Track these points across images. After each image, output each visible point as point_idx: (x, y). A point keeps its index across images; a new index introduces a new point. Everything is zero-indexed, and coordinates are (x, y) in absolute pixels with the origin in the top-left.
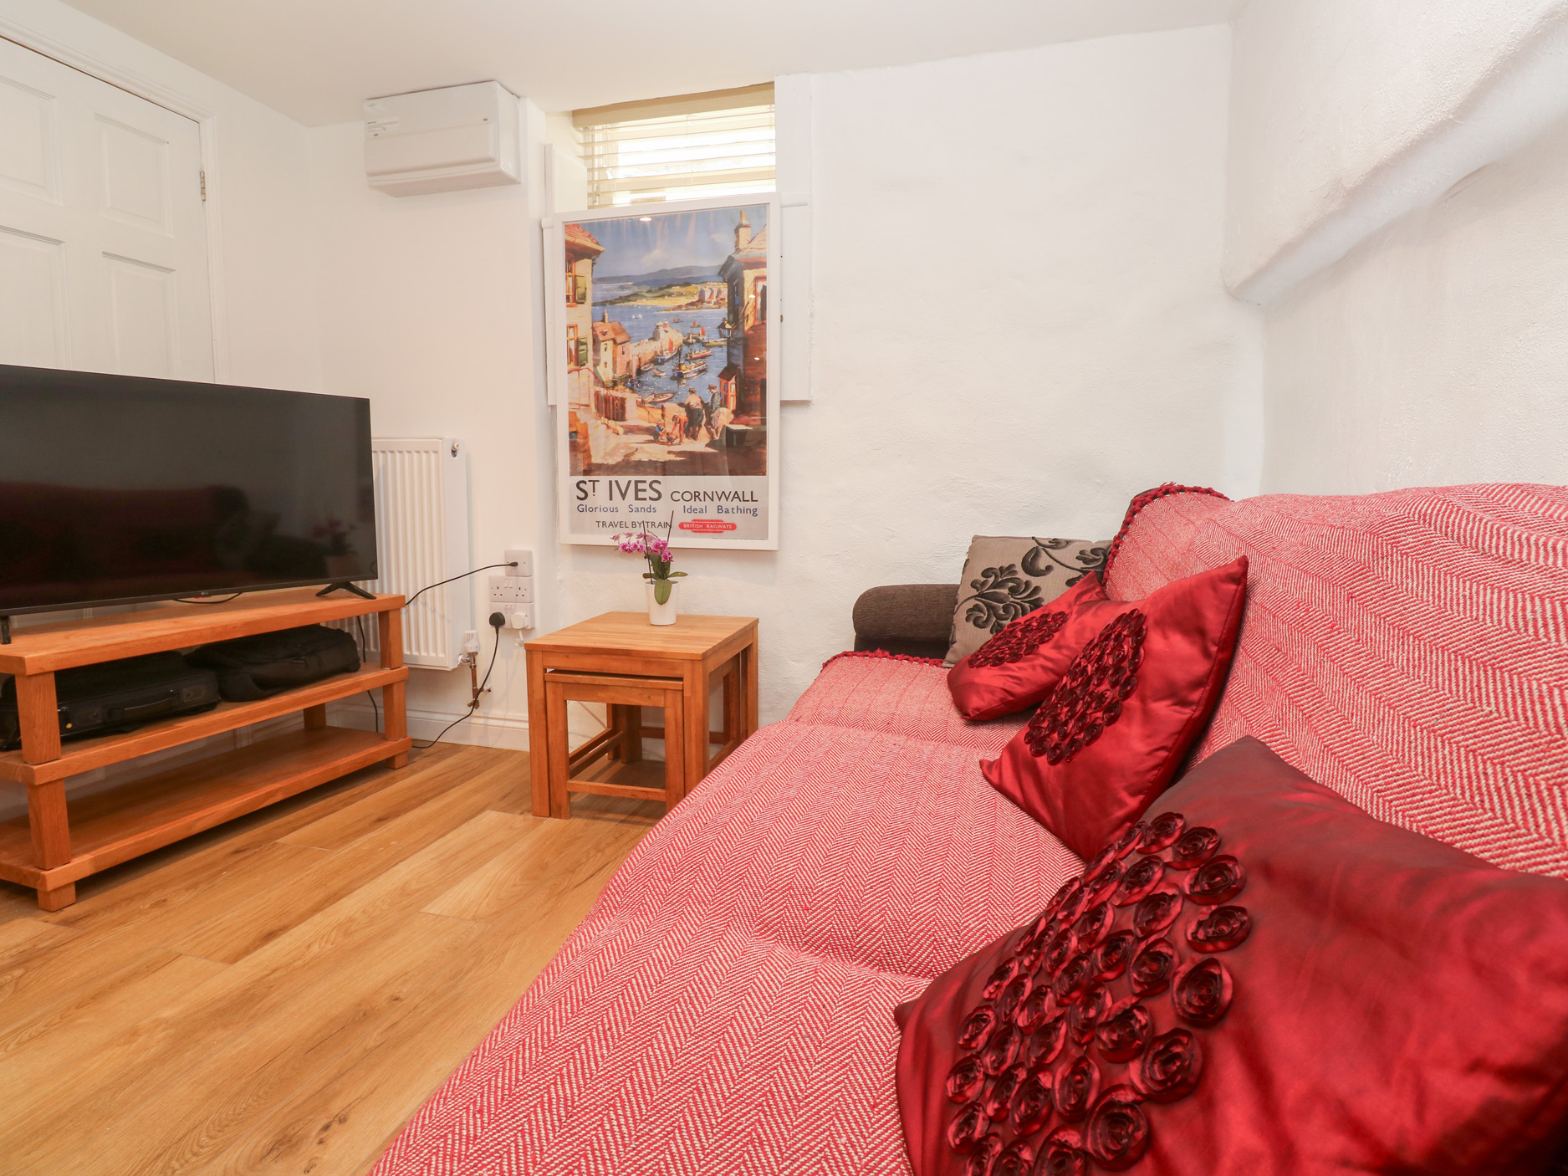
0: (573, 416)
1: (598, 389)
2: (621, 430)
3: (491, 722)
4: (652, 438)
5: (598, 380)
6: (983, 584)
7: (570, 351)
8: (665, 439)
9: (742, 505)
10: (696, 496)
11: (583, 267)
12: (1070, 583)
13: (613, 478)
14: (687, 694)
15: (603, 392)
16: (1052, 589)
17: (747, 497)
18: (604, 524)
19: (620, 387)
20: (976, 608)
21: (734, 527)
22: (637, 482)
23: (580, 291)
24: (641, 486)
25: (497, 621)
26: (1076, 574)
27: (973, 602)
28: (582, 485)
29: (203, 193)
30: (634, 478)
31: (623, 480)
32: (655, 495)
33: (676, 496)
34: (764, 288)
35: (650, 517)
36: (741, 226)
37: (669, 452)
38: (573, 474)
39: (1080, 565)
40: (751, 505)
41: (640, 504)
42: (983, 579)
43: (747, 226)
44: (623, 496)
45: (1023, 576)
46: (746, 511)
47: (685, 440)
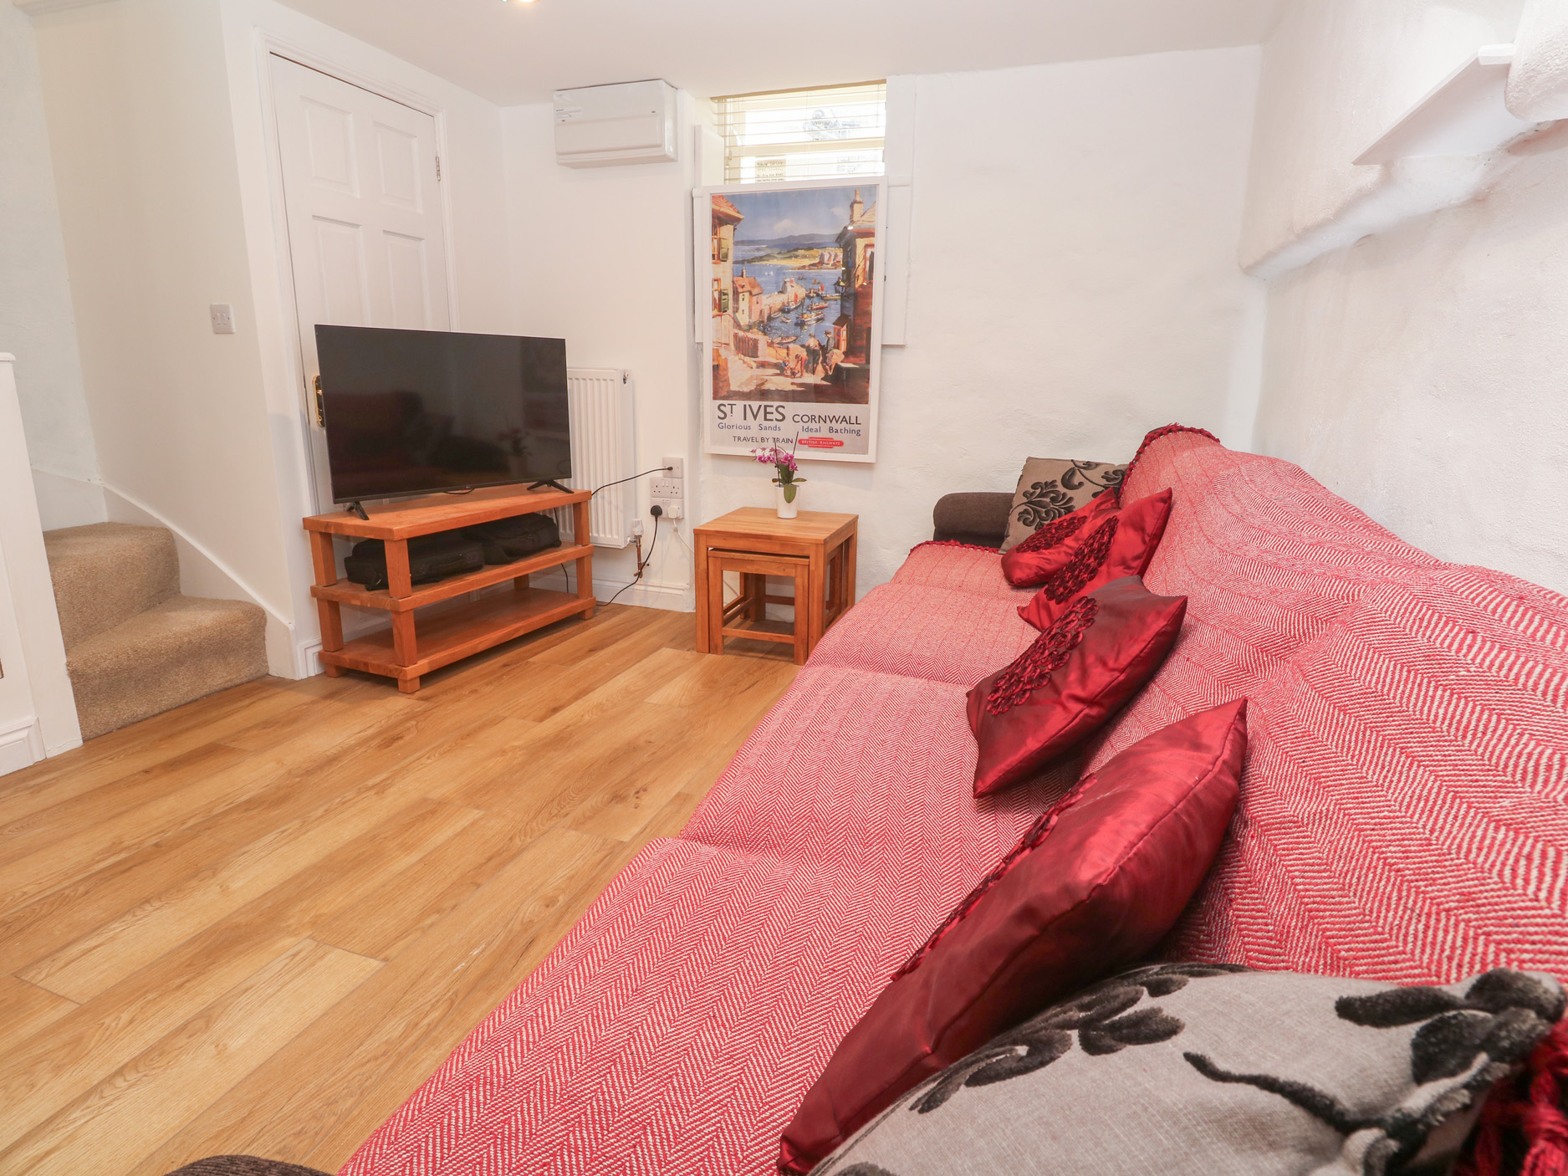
0: (716, 354)
1: (736, 331)
2: (754, 365)
3: (649, 589)
4: (778, 372)
5: (737, 325)
6: (1032, 494)
7: (714, 299)
8: (789, 373)
9: (848, 427)
10: (812, 418)
11: (726, 231)
12: (1095, 495)
13: (747, 403)
14: (812, 568)
15: (741, 334)
16: (1081, 499)
17: (853, 420)
18: (739, 439)
19: (755, 330)
20: (1026, 511)
21: (841, 444)
22: (766, 407)
23: (723, 251)
24: (769, 410)
25: (656, 512)
26: (1100, 489)
27: (1024, 507)
28: (722, 408)
29: (438, 175)
30: (763, 403)
31: (755, 404)
32: (780, 417)
33: (797, 418)
34: (872, 254)
35: (776, 434)
36: (855, 202)
37: (793, 384)
38: (715, 398)
40: (856, 427)
41: (768, 424)
42: (1032, 491)
43: (860, 203)
44: (755, 417)
45: (1061, 489)
46: (852, 431)
47: (805, 374)
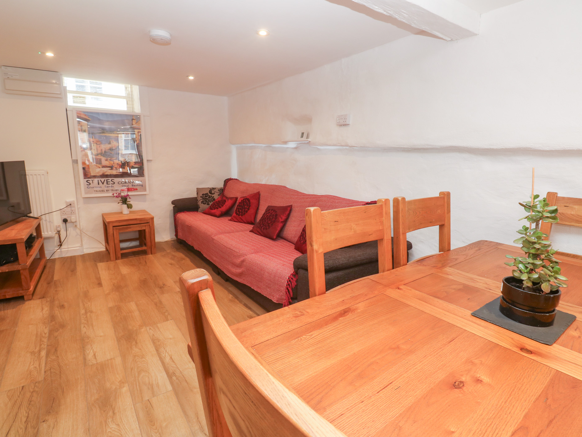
0: (84, 164)
2: (101, 167)
3: (69, 249)
4: (110, 169)
5: (92, 154)
6: (203, 197)
8: (114, 169)
10: (125, 182)
12: (219, 195)
13: (99, 179)
15: (94, 157)
16: (216, 196)
18: (97, 191)
19: (100, 156)
20: (203, 201)
21: (137, 189)
22: (107, 180)
24: (108, 181)
25: (65, 221)
26: (219, 194)
27: (202, 200)
28: (88, 181)
30: (106, 179)
31: (103, 180)
32: (113, 183)
33: (119, 183)
34: (141, 134)
35: (112, 188)
36: (133, 119)
37: (116, 172)
38: (85, 178)
39: (219, 192)
40: (141, 184)
41: (108, 185)
43: (134, 119)
44: (103, 183)
45: (210, 194)
47: (121, 169)
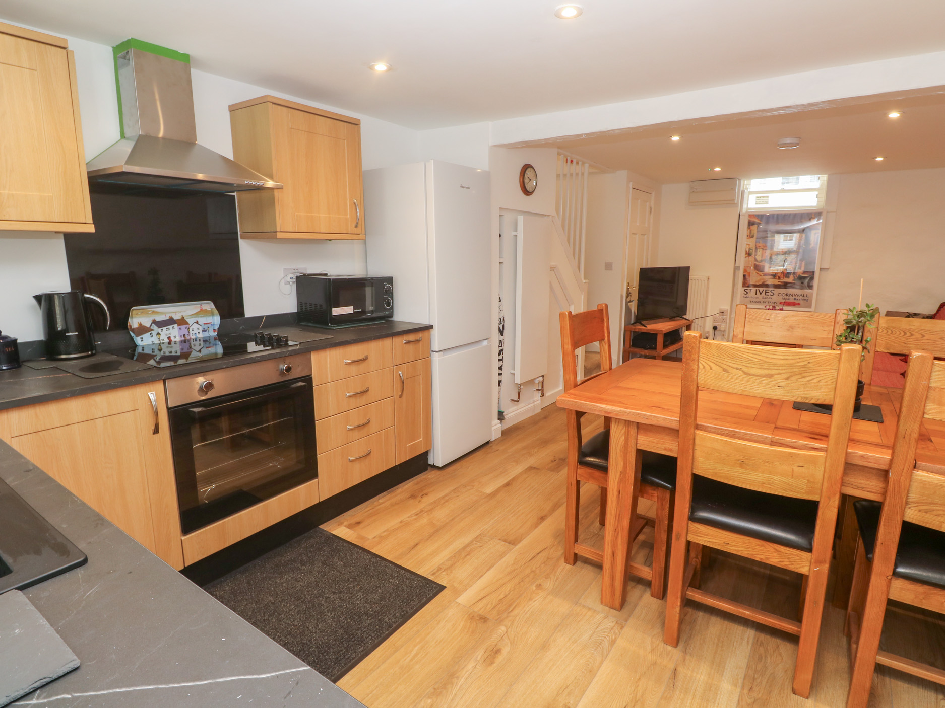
0: (745, 271)
1: (755, 262)
2: (762, 275)
4: (773, 277)
5: (756, 260)
7: (746, 251)
8: (777, 278)
9: (803, 298)
10: (787, 295)
11: (754, 227)
13: (758, 289)
15: (757, 263)
17: (805, 295)
18: (753, 302)
21: (799, 304)
22: (766, 290)
23: (752, 234)
24: (767, 291)
25: (715, 328)
28: (746, 290)
30: (765, 289)
31: (761, 289)
32: (772, 294)
33: (780, 294)
35: (770, 300)
37: (779, 282)
38: (743, 287)
40: (806, 298)
41: (766, 296)
44: (761, 294)
46: (804, 300)
47: (785, 278)
